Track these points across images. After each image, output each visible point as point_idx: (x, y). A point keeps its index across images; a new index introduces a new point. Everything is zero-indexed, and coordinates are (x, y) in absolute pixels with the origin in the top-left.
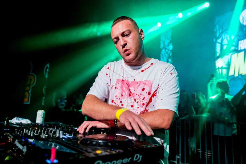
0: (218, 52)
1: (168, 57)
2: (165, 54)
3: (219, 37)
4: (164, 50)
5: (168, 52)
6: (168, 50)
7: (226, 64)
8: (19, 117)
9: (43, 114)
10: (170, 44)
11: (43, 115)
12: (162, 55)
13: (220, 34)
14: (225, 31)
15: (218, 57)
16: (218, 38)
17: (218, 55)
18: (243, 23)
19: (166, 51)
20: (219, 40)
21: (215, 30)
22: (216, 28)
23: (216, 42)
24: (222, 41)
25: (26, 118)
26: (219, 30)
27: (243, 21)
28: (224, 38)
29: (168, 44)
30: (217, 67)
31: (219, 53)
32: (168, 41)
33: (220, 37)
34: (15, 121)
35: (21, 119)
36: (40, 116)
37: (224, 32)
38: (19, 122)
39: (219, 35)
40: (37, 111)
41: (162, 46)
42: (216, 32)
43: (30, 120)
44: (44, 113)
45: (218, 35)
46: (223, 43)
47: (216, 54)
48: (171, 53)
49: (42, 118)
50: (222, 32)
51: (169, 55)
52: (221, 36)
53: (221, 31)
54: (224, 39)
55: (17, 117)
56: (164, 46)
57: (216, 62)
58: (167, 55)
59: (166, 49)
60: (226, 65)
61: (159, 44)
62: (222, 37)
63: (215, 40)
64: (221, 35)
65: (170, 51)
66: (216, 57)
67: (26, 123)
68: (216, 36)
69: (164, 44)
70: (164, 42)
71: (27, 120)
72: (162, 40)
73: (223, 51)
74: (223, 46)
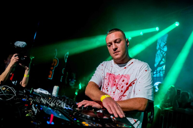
1: (162, 57)
2: (160, 54)
4: (159, 51)
5: (163, 53)
6: (163, 51)
8: (42, 88)
9: (57, 89)
10: (165, 47)
12: (157, 55)
19: (161, 52)
25: (46, 90)
29: (164, 46)
32: (164, 44)
34: (39, 90)
35: (43, 90)
36: (55, 90)
38: (41, 91)
40: (54, 86)
41: (158, 47)
43: (48, 91)
44: (58, 88)
48: (165, 54)
49: (57, 91)
51: (163, 55)
55: (41, 88)
56: (160, 48)
58: (161, 55)
59: (161, 50)
61: (156, 45)
65: (165, 52)
67: (45, 94)
69: (160, 45)
70: (160, 44)
71: (47, 91)
72: (159, 43)
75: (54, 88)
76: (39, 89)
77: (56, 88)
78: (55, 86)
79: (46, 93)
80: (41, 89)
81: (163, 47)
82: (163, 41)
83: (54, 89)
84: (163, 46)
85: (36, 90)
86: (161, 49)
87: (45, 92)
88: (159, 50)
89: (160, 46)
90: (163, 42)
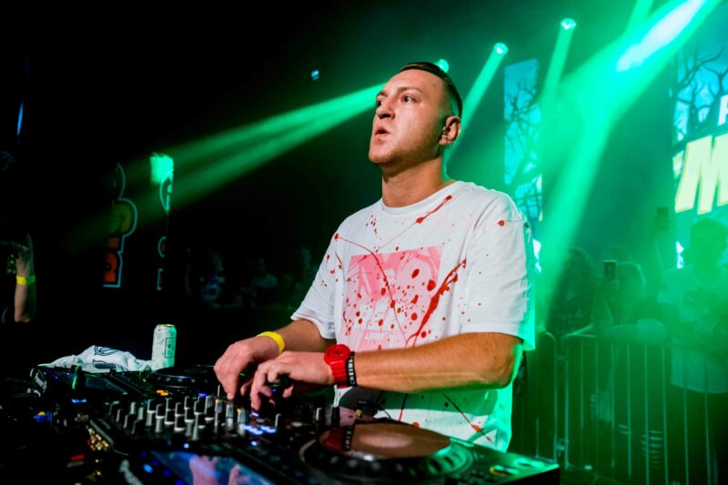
8: (104, 346)
11: (172, 338)
13: (688, 73)
14: (703, 63)
16: (682, 86)
17: (680, 137)
20: (686, 93)
23: (675, 99)
24: (694, 95)
28: (699, 87)
33: (689, 83)
34: (91, 358)
36: (161, 343)
44: (172, 334)
46: (697, 104)
49: (169, 347)
64: (691, 76)
69: (514, 104)
70: (516, 99)
72: (509, 95)
73: (696, 127)
74: (697, 111)
76: (92, 348)
78: (158, 327)
80: (99, 348)
81: (525, 110)
82: (523, 86)
83: (156, 340)
84: (527, 104)
85: (80, 356)
86: (522, 116)
87: (124, 361)
88: (513, 120)
89: (515, 108)
90: (525, 89)
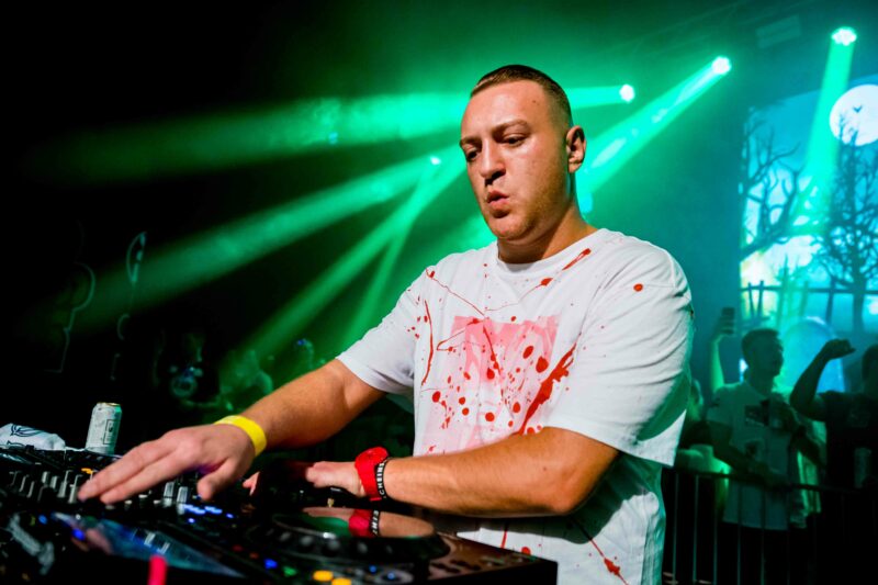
0: (750, 232)
3: (758, 177)
7: (777, 274)
8: (24, 424)
9: (113, 418)
11: (115, 420)
13: (761, 167)
14: (777, 158)
15: (751, 249)
16: (753, 182)
17: (749, 240)
18: (841, 135)
20: (757, 191)
21: (744, 154)
22: (748, 147)
23: (746, 194)
24: (766, 192)
25: (51, 432)
26: (759, 154)
27: (842, 129)
28: (772, 184)
30: (744, 285)
31: (755, 233)
33: (761, 179)
34: (6, 436)
35: (29, 430)
36: (100, 425)
37: (776, 163)
39: (758, 173)
40: (94, 406)
42: (747, 162)
43: (61, 435)
44: (117, 415)
45: (753, 169)
46: (770, 203)
47: (745, 238)
49: (110, 431)
50: (769, 163)
52: (766, 174)
53: (763, 159)
54: (776, 185)
55: (17, 423)
57: (742, 264)
60: (778, 278)
62: (766, 180)
63: (741, 188)
64: (763, 171)
66: (742, 246)
67: (48, 449)
68: (747, 172)
71: (54, 436)
73: (767, 229)
74: (769, 210)
75: (94, 416)
76: (9, 427)
77: (104, 415)
78: (99, 405)
79: (52, 443)
80: (18, 427)
87: (43, 441)
